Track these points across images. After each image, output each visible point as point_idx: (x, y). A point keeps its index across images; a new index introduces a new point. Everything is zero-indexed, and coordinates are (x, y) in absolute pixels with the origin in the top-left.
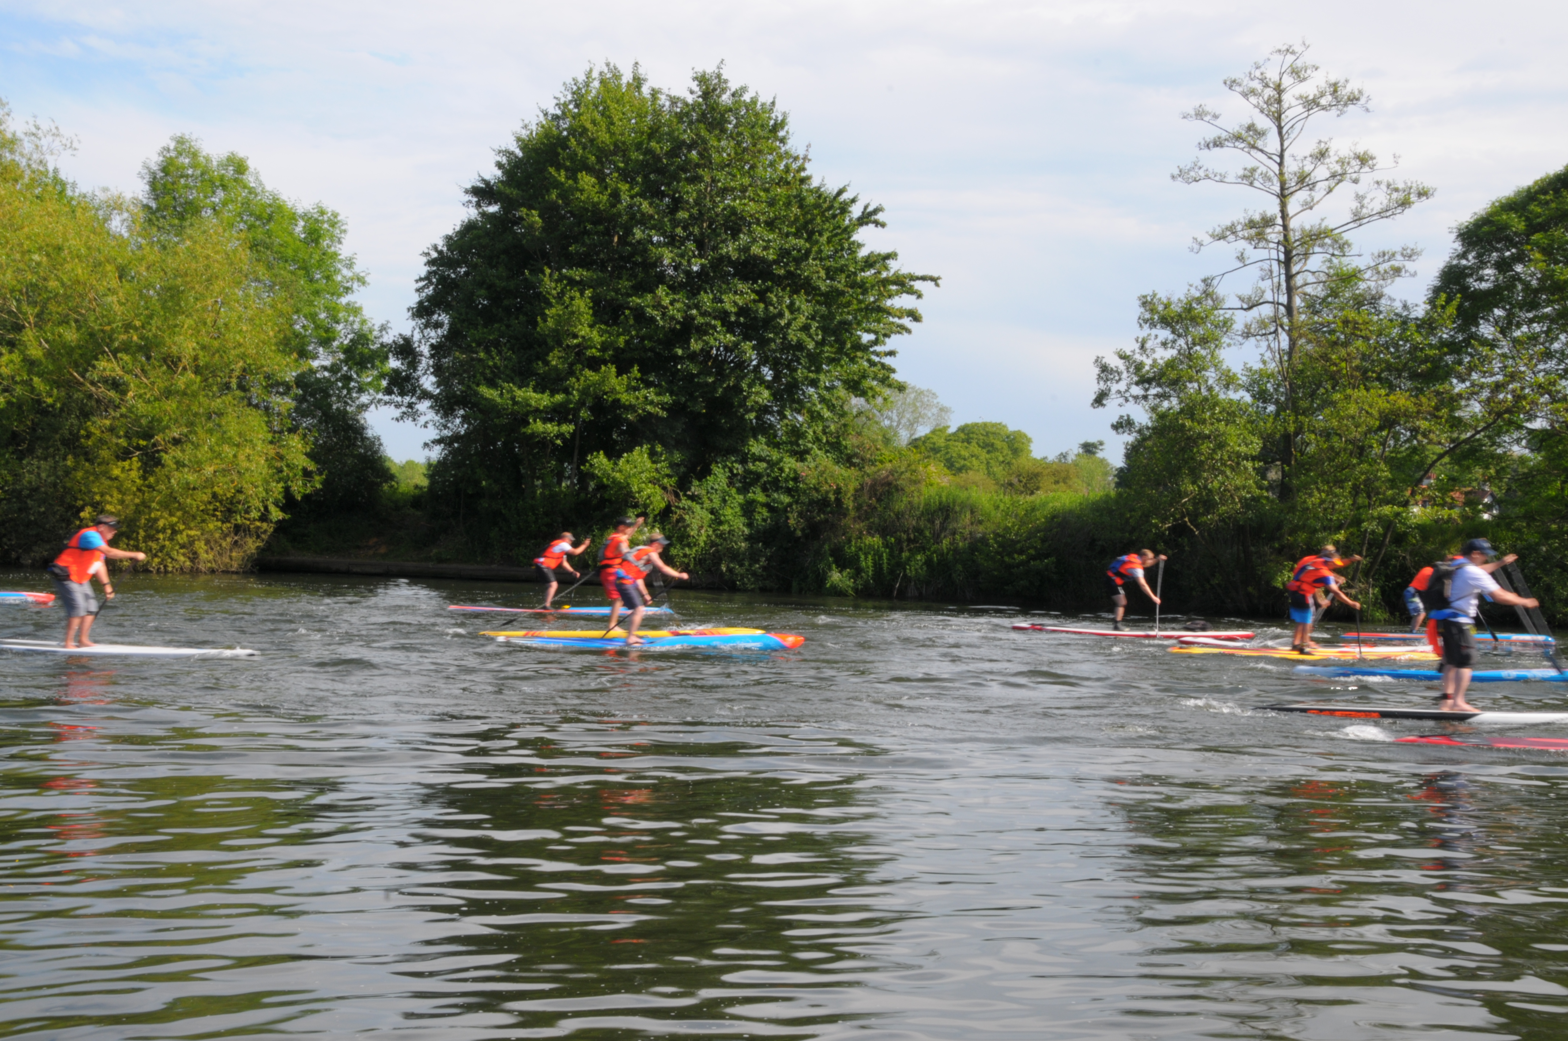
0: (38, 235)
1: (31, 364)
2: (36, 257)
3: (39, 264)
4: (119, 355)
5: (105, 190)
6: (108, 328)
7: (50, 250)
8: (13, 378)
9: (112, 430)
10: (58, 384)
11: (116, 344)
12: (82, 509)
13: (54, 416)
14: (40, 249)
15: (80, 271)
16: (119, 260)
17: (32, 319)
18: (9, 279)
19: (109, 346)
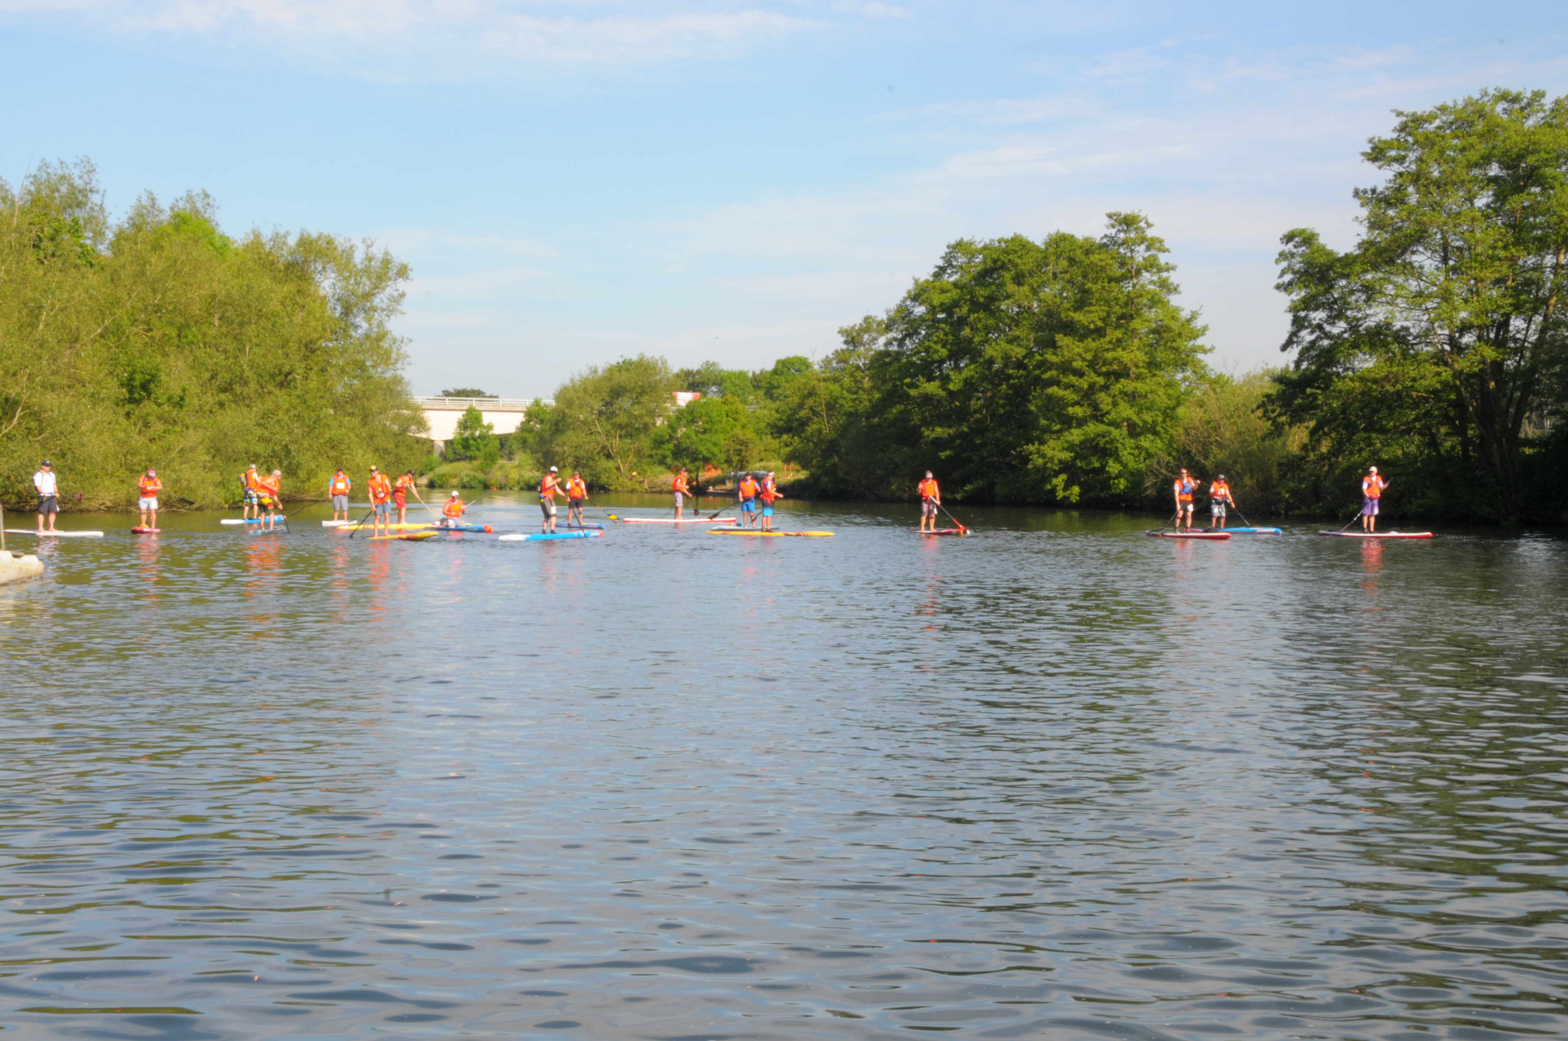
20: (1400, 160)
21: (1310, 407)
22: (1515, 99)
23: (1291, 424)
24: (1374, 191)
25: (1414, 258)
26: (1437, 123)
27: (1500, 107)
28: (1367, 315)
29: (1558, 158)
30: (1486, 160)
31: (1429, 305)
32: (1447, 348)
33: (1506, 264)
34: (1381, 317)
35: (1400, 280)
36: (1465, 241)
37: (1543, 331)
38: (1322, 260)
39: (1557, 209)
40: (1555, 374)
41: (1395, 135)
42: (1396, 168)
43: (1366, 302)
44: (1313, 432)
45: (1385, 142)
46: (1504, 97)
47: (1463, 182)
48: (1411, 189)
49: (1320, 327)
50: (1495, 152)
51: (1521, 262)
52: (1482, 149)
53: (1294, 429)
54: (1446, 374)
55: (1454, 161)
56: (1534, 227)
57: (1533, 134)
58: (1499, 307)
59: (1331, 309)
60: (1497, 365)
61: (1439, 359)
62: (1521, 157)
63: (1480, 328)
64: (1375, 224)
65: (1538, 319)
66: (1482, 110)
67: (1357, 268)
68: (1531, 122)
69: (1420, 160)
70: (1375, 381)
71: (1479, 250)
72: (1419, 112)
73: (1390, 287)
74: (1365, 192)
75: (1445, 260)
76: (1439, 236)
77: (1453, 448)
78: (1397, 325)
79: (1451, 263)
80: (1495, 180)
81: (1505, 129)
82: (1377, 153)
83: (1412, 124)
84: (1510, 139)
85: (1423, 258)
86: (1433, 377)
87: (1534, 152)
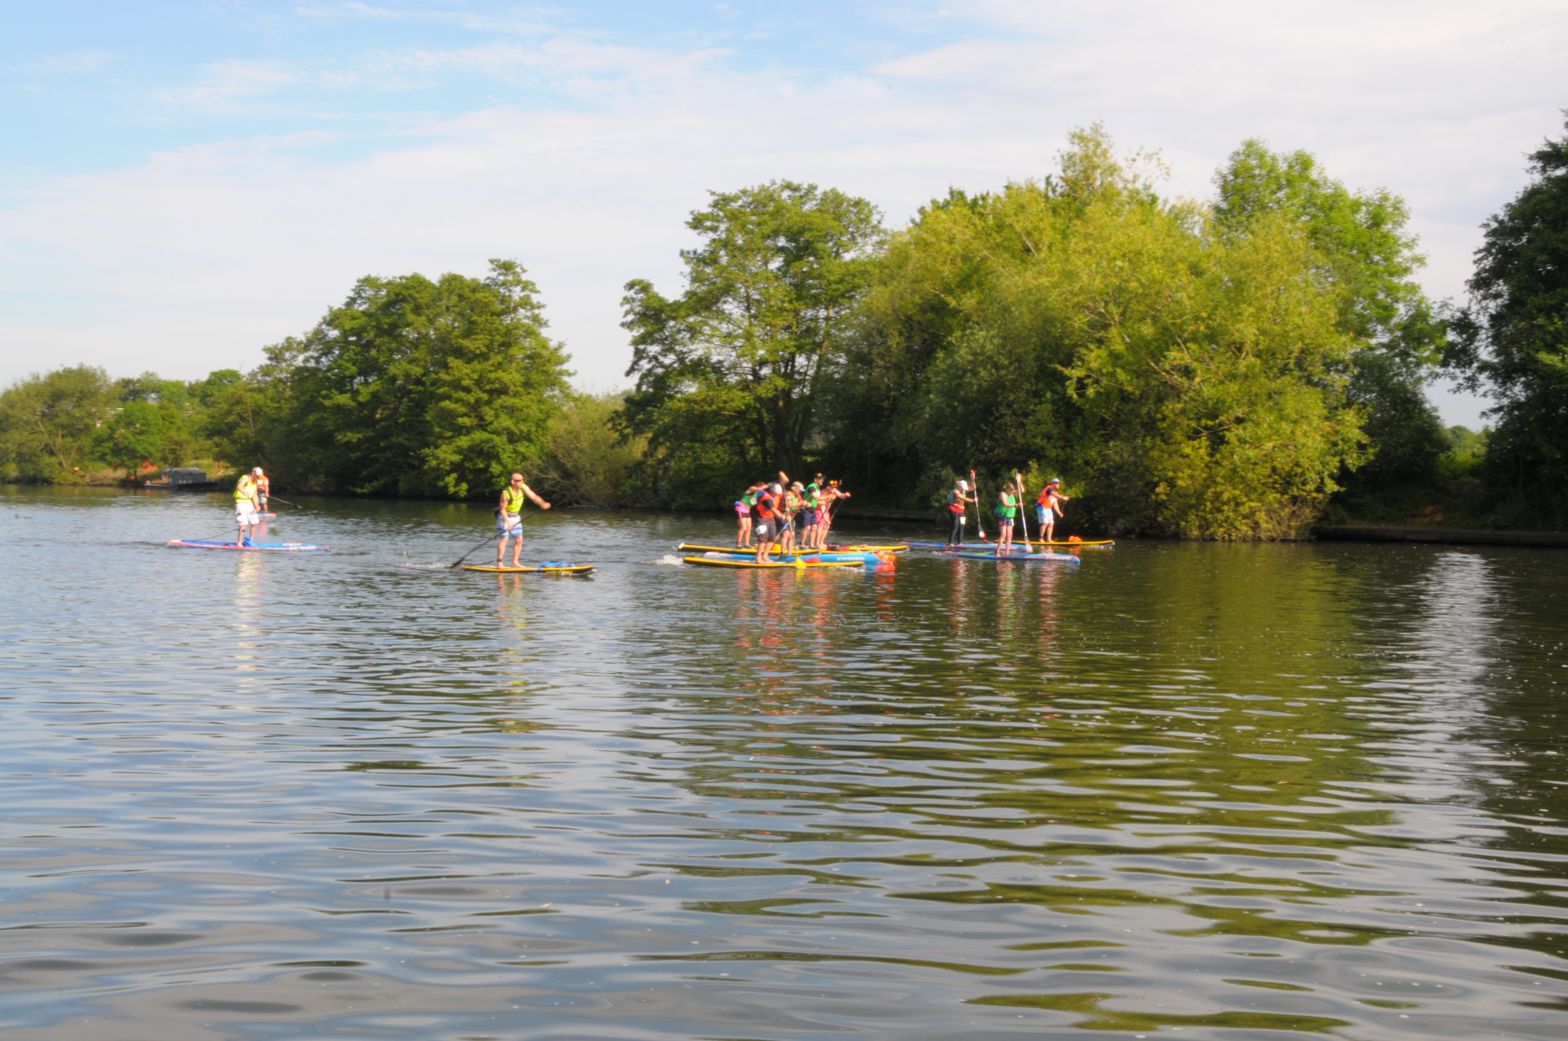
0: (1122, 244)
1: (1115, 357)
2: (1119, 263)
3: (1121, 268)
4: (1188, 345)
5: (1179, 198)
6: (1178, 321)
7: (1132, 255)
8: (1100, 370)
9: (1183, 412)
10: (1138, 375)
11: (1186, 335)
12: (1156, 485)
13: (1135, 402)
14: (1124, 256)
15: (1155, 271)
16: (1192, 259)
17: (1117, 318)
18: (1098, 284)
19: (1180, 337)
20: (714, 229)
21: (648, 422)
22: (796, 189)
23: (634, 435)
24: (695, 252)
25: (725, 307)
26: (740, 203)
27: (785, 194)
28: (691, 351)
29: (825, 236)
30: (776, 234)
31: (737, 343)
32: (750, 377)
33: (792, 314)
34: (700, 352)
35: (714, 323)
36: (761, 294)
37: (819, 367)
38: (656, 305)
39: (826, 274)
40: (827, 401)
41: (710, 210)
42: (712, 235)
43: (690, 339)
44: (651, 442)
45: (703, 215)
46: (788, 186)
47: (759, 249)
48: (722, 253)
49: (655, 358)
50: (782, 228)
51: (802, 314)
52: (772, 225)
53: (637, 439)
54: (749, 398)
55: (752, 232)
56: (811, 287)
57: (808, 216)
58: (786, 347)
59: (664, 344)
60: (787, 393)
61: (745, 386)
62: (800, 232)
63: (774, 363)
64: (696, 278)
65: (815, 358)
66: (771, 195)
67: (682, 313)
68: (806, 207)
69: (728, 230)
70: (696, 402)
71: (773, 303)
72: (727, 194)
73: (707, 328)
74: (688, 253)
75: (748, 309)
76: (743, 290)
77: (755, 456)
78: (714, 359)
79: (753, 312)
80: (782, 250)
81: (789, 211)
82: (697, 223)
83: (722, 202)
84: (792, 220)
85: (732, 307)
86: (739, 400)
87: (809, 230)
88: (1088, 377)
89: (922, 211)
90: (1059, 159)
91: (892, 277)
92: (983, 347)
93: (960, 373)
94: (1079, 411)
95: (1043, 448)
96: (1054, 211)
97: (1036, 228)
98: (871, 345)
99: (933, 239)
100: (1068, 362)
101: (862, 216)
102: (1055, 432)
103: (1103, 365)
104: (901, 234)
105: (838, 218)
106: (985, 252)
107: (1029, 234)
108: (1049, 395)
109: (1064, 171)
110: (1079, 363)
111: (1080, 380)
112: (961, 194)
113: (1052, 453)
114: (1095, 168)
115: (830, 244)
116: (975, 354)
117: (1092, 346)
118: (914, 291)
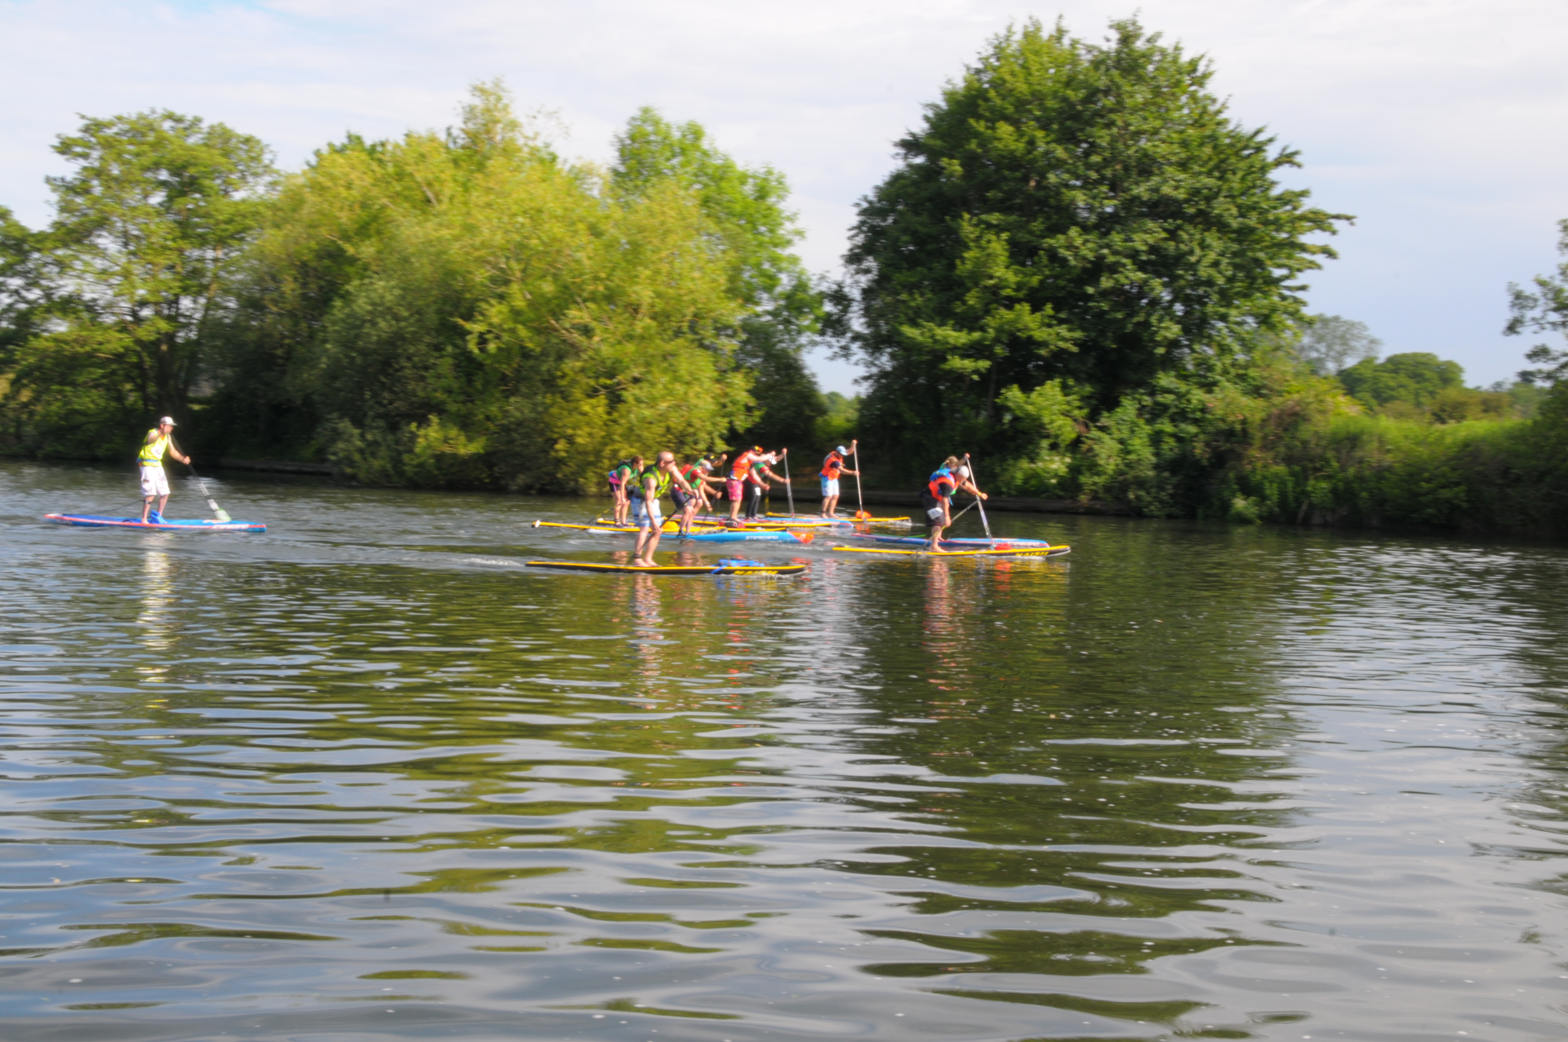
0: (522, 200)
1: (516, 313)
2: (520, 219)
3: (523, 225)
4: (588, 304)
5: (579, 158)
6: (578, 280)
7: (533, 212)
9: (583, 370)
10: (538, 331)
11: (585, 295)
12: (555, 441)
13: (536, 358)
14: (525, 212)
15: (556, 230)
16: (591, 219)
17: (518, 274)
18: (499, 239)
19: (580, 296)
20: (85, 156)
21: (9, 361)
22: (179, 120)
24: (63, 180)
25: (99, 241)
26: (115, 130)
27: (167, 125)
28: (61, 286)
29: (213, 172)
30: (156, 166)
31: (113, 281)
32: (129, 318)
33: (176, 253)
34: (70, 289)
35: (87, 258)
36: (140, 230)
37: (206, 310)
38: (17, 234)
39: (214, 213)
40: (215, 346)
41: (80, 135)
42: (83, 163)
43: (59, 273)
44: (13, 383)
45: (72, 139)
46: (170, 117)
47: (138, 181)
48: (95, 182)
49: (17, 292)
50: (164, 161)
51: (187, 253)
52: (152, 156)
54: (127, 340)
55: (130, 163)
56: (197, 226)
57: (193, 150)
58: (171, 288)
59: (27, 277)
60: (170, 337)
61: (123, 327)
62: (184, 167)
63: (156, 304)
64: (65, 208)
65: (202, 301)
66: (151, 124)
67: (49, 244)
68: (191, 141)
69: (101, 158)
70: (66, 342)
71: (153, 240)
72: (100, 118)
73: (77, 262)
74: (55, 179)
75: (126, 245)
76: (119, 225)
77: (136, 402)
78: (87, 296)
79: (132, 248)
80: (164, 184)
81: (171, 143)
82: (65, 148)
83: (94, 127)
84: (175, 152)
85: (106, 241)
86: (117, 342)
87: (195, 165)
88: (489, 332)
89: (318, 153)
90: (460, 110)
91: (286, 220)
92: (382, 297)
93: (358, 323)
94: (480, 366)
95: (443, 403)
96: (456, 162)
97: (437, 179)
98: (264, 290)
99: (329, 184)
100: (469, 316)
101: (253, 155)
102: (455, 385)
103: (504, 321)
104: (294, 176)
105: (226, 154)
106: (385, 201)
107: (430, 184)
108: (450, 349)
109: (465, 123)
110: (481, 318)
111: (481, 335)
112: (359, 138)
113: (453, 407)
114: (496, 122)
115: (218, 181)
116: (374, 304)
117: (493, 301)
118: (310, 237)
